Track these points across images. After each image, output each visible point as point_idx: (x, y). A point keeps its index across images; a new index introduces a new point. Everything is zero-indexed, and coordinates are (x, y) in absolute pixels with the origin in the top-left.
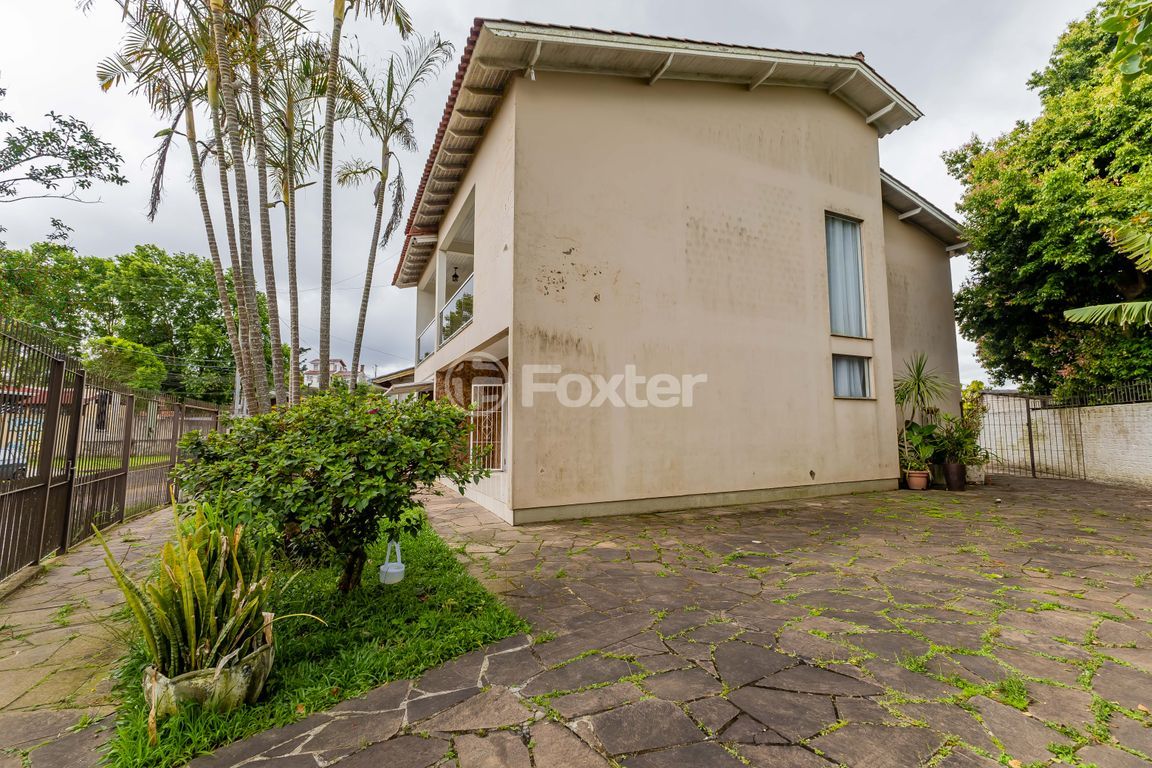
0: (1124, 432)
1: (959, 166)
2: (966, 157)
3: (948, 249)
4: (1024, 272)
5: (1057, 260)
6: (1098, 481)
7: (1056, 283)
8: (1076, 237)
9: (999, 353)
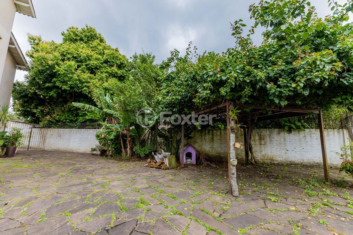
0: (60, 136)
1: (32, 41)
2: (36, 39)
3: (17, 65)
4: (48, 85)
5: (61, 86)
6: (48, 150)
7: (55, 92)
8: (68, 82)
9: (24, 108)
